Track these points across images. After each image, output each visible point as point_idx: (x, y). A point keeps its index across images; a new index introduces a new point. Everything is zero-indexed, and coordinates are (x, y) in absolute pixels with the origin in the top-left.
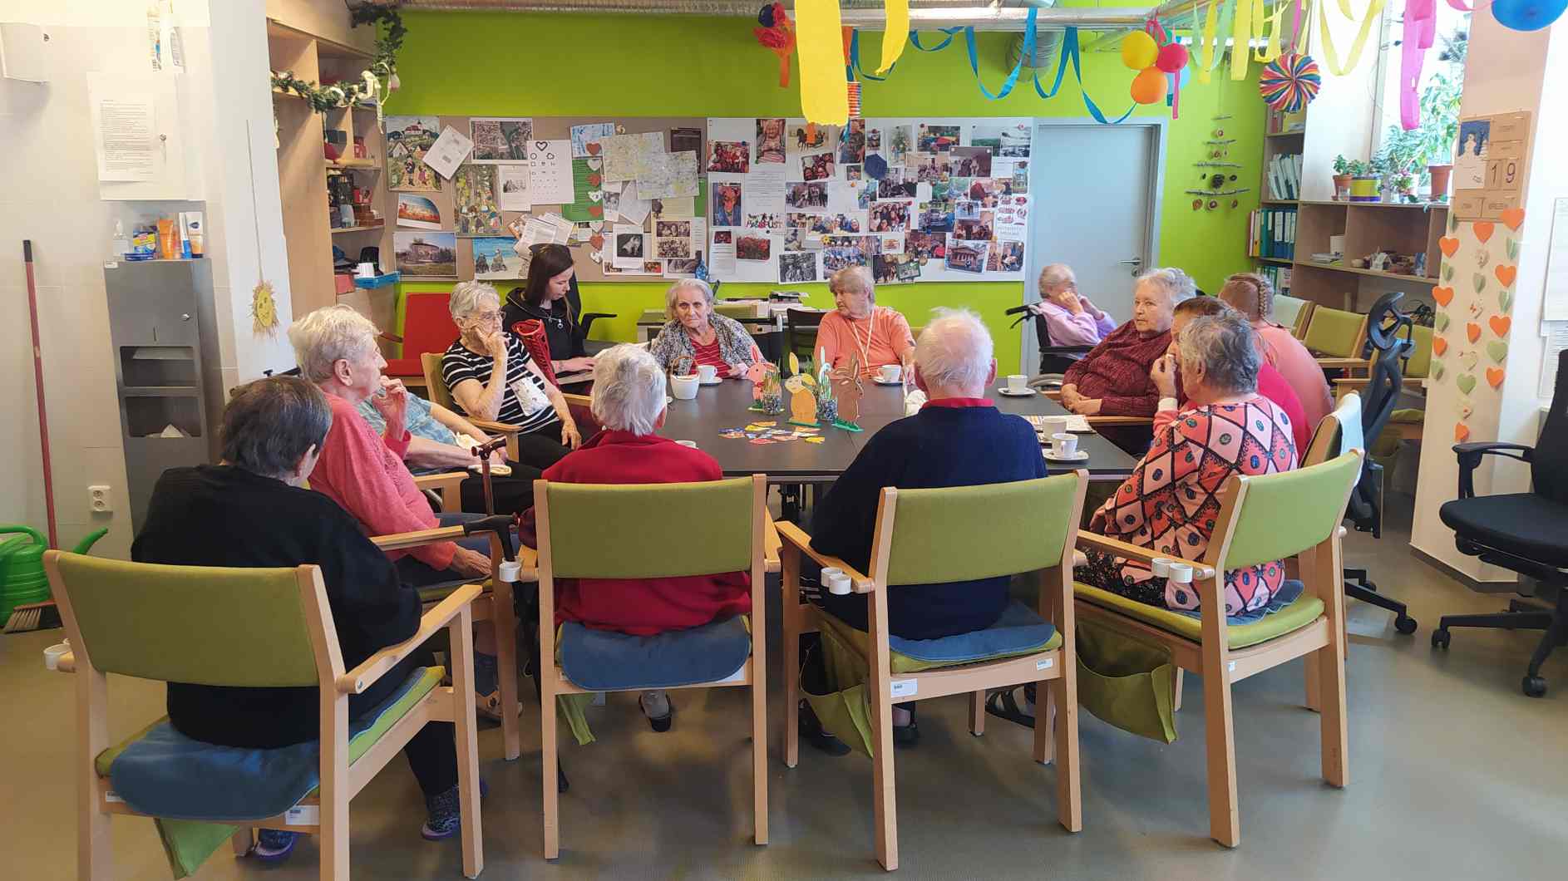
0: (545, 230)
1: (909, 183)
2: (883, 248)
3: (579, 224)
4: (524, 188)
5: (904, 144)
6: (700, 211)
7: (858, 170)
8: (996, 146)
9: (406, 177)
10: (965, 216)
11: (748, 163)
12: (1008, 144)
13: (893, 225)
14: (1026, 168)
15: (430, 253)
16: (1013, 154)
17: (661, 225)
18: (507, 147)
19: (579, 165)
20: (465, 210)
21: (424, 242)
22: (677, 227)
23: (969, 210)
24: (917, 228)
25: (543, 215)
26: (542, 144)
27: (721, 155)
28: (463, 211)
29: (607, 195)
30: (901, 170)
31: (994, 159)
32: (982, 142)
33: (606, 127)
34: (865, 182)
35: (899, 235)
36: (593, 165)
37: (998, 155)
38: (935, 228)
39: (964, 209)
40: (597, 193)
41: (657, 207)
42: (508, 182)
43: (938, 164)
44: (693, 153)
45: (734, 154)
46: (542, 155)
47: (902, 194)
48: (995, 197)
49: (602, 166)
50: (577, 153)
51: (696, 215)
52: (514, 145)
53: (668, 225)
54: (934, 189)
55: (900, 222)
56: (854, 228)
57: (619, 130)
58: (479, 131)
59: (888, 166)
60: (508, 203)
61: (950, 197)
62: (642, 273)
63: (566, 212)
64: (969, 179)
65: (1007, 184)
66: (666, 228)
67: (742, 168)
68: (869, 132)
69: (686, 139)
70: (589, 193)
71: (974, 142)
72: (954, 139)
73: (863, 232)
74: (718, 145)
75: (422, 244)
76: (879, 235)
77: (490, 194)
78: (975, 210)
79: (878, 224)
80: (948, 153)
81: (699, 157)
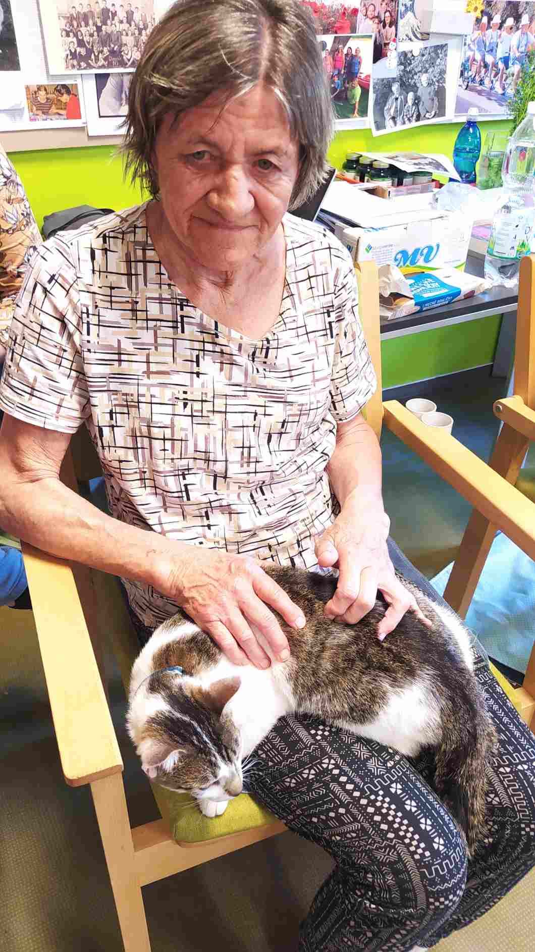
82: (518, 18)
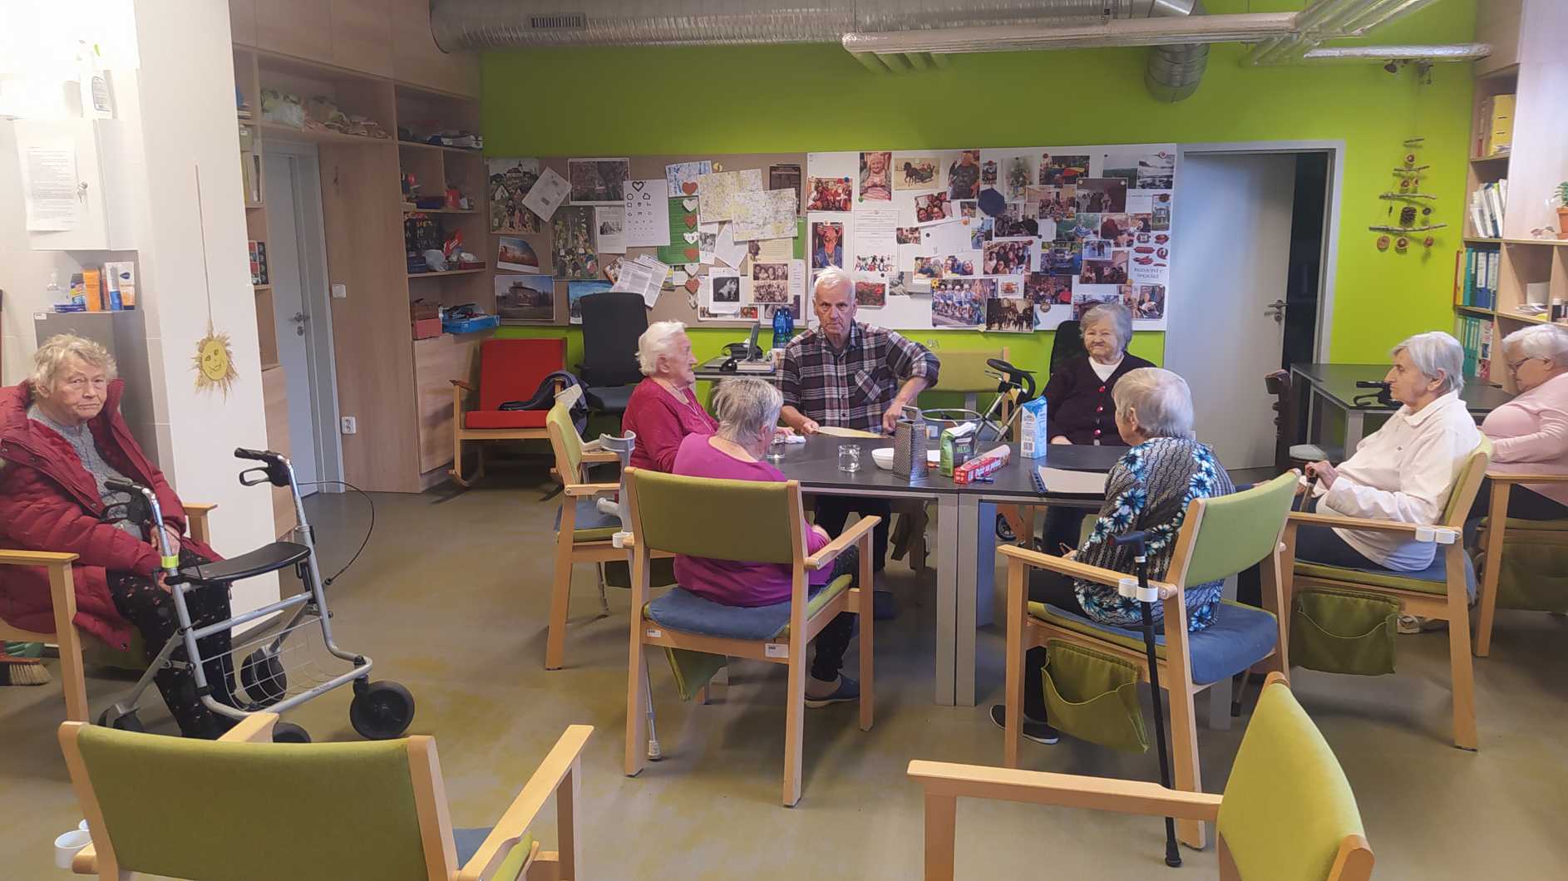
0: (640, 273)
1: (1029, 220)
2: (999, 291)
3: (675, 266)
4: (620, 230)
5: (1024, 177)
6: (799, 254)
7: (972, 206)
8: (1132, 177)
9: (507, 220)
10: (1094, 256)
11: (850, 200)
12: (1145, 174)
13: (1011, 266)
14: (1168, 202)
15: (529, 296)
16: (1152, 185)
17: (758, 268)
18: (603, 188)
19: (675, 205)
20: (562, 253)
21: (524, 286)
22: (774, 270)
23: (1099, 251)
24: (1038, 269)
25: (639, 257)
26: (639, 183)
27: (821, 193)
28: (561, 254)
29: (703, 237)
30: (1021, 206)
31: (1129, 191)
32: (1117, 173)
33: (702, 165)
34: (980, 220)
35: (1017, 278)
36: (689, 205)
37: (1135, 187)
38: (1060, 270)
39: (1094, 249)
40: (692, 235)
41: (754, 248)
42: (604, 224)
43: (1064, 197)
44: (793, 190)
45: (836, 191)
46: (638, 196)
47: (1021, 232)
48: (1131, 235)
49: (699, 206)
50: (673, 193)
51: (795, 258)
52: (611, 186)
53: (765, 268)
54: (1058, 226)
55: (1019, 264)
56: (968, 270)
57: (715, 167)
58: (577, 173)
59: (1006, 200)
60: (605, 245)
61: (1077, 235)
62: (739, 319)
63: (662, 254)
64: (1099, 215)
65: (1145, 221)
66: (763, 271)
67: (844, 207)
68: (985, 164)
69: (785, 176)
70: (685, 234)
71: (1106, 173)
72: (1082, 170)
73: (978, 274)
74: (819, 181)
75: (522, 288)
76: (994, 278)
77: (587, 237)
78: (1106, 249)
79: (994, 265)
80: (1076, 185)
81: (798, 195)
82: (962, 286)
